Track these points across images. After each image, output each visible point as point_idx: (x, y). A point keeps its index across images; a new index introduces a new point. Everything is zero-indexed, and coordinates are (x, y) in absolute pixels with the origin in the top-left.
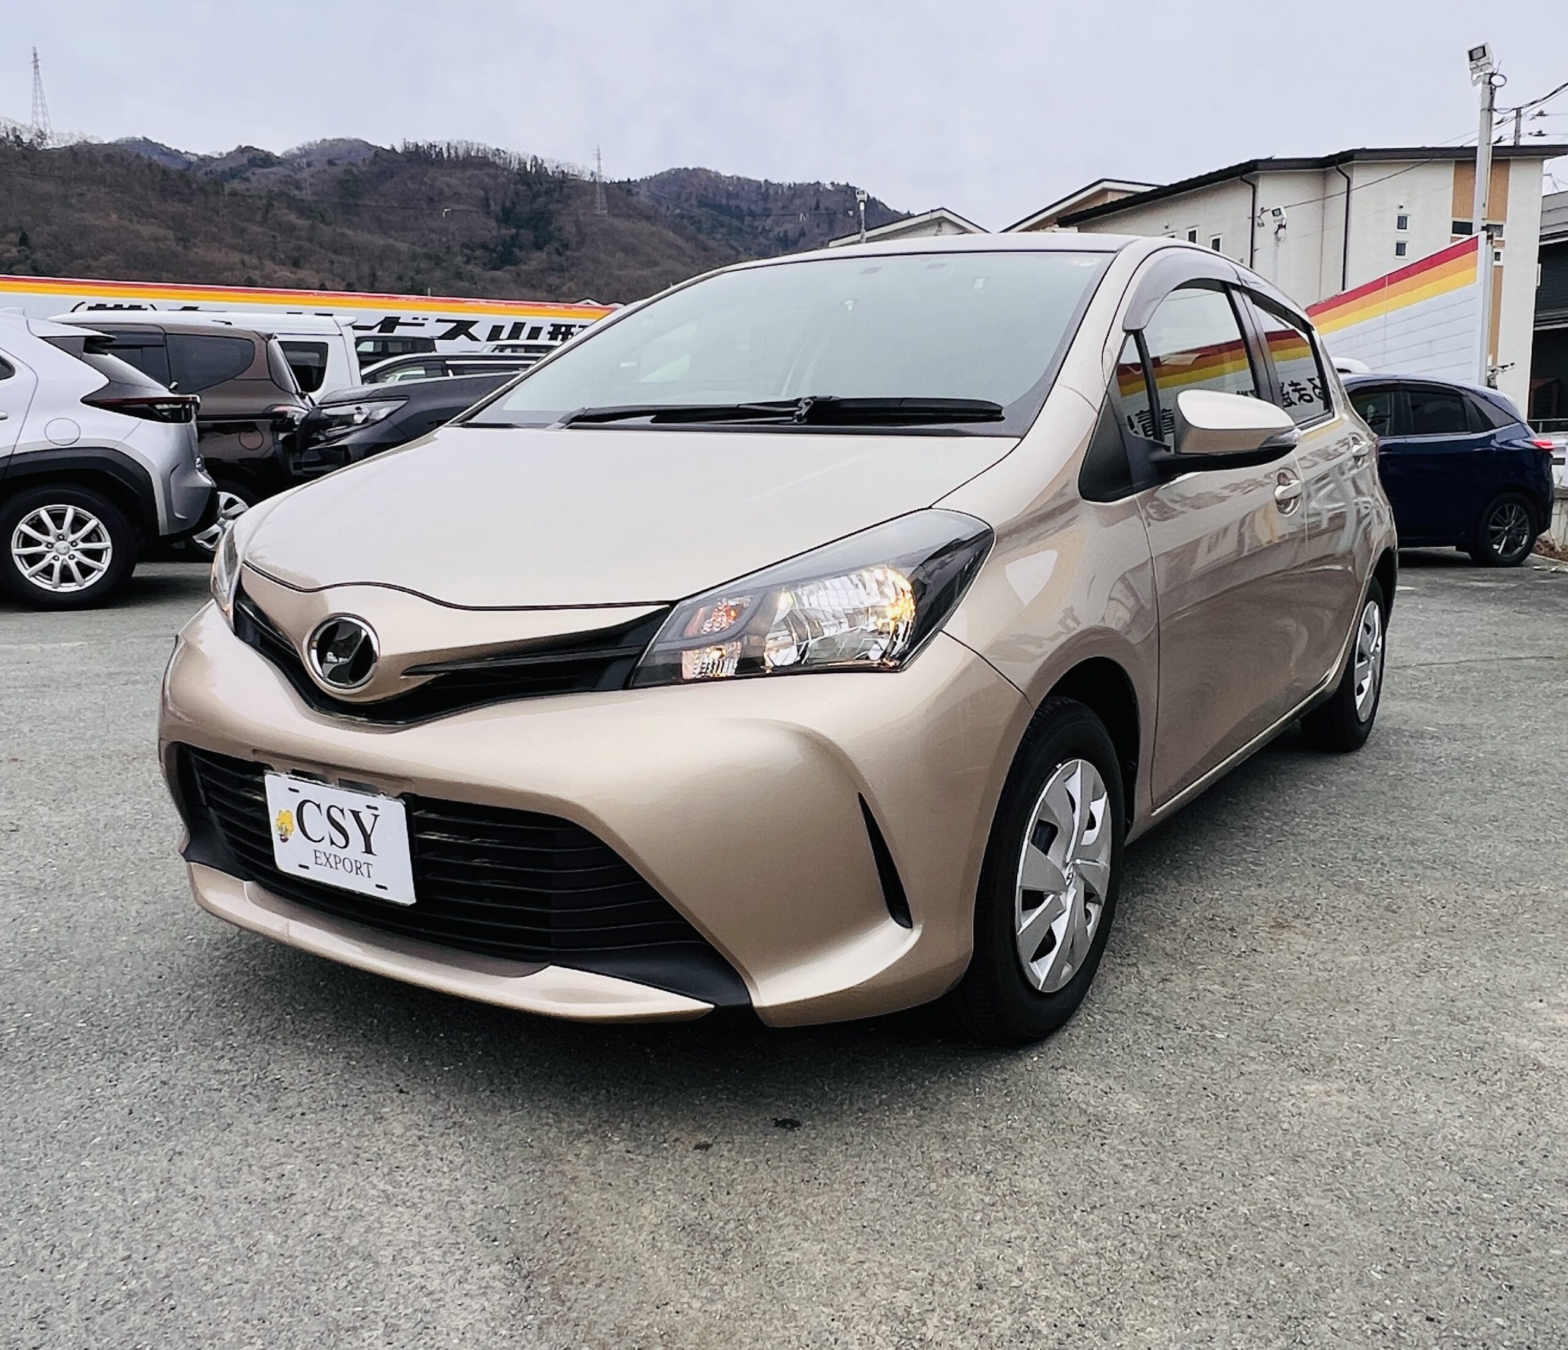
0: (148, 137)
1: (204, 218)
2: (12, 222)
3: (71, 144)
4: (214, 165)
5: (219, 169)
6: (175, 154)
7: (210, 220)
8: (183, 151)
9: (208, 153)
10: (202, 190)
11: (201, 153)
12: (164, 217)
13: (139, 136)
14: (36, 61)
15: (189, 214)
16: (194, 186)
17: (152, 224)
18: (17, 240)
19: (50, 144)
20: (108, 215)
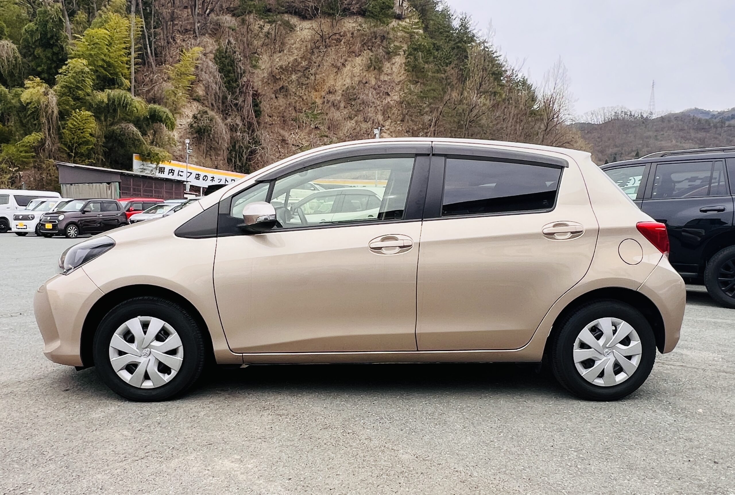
0: (697, 107)
1: (714, 138)
2: (634, 149)
3: (662, 115)
4: (724, 115)
5: (727, 116)
6: (707, 113)
7: (716, 138)
8: (711, 111)
9: (723, 110)
10: (716, 127)
11: (719, 110)
12: (696, 139)
13: (693, 108)
14: (653, 85)
15: (707, 137)
16: (712, 125)
17: (690, 143)
18: (635, 155)
19: (654, 117)
20: (672, 141)
